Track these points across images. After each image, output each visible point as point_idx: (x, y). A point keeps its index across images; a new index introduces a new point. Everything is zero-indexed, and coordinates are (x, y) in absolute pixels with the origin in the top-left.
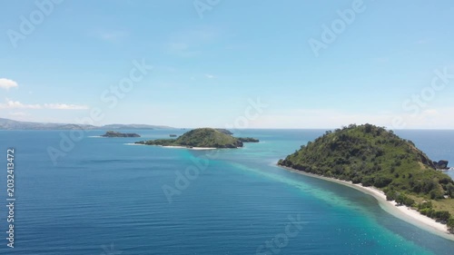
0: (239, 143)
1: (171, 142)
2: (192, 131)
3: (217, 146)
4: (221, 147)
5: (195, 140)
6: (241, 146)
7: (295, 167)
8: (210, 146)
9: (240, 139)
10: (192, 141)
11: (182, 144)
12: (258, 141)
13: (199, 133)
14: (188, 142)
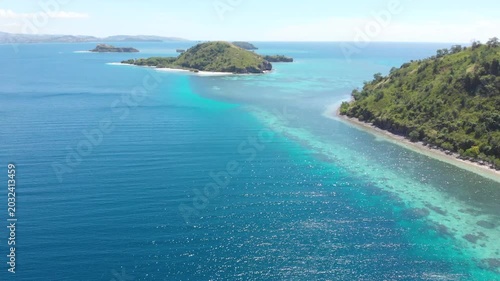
0: (266, 64)
1: (170, 62)
2: (198, 47)
3: (233, 69)
4: (240, 71)
5: (202, 60)
6: (269, 68)
7: (381, 125)
8: (223, 71)
9: (267, 58)
10: (198, 61)
11: (185, 65)
12: (291, 60)
13: (208, 48)
14: (192, 63)
